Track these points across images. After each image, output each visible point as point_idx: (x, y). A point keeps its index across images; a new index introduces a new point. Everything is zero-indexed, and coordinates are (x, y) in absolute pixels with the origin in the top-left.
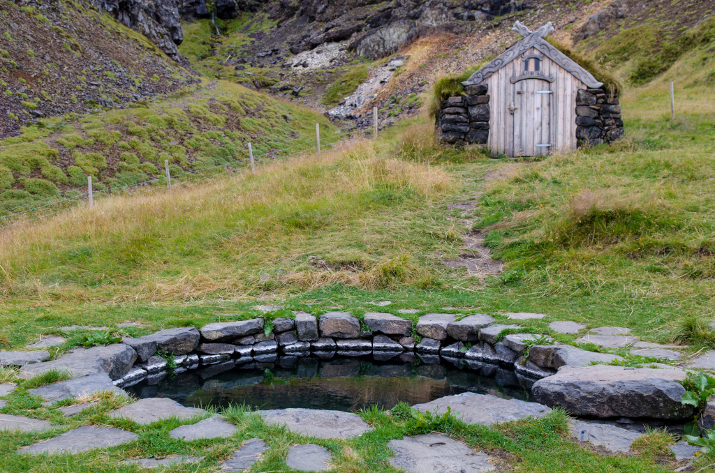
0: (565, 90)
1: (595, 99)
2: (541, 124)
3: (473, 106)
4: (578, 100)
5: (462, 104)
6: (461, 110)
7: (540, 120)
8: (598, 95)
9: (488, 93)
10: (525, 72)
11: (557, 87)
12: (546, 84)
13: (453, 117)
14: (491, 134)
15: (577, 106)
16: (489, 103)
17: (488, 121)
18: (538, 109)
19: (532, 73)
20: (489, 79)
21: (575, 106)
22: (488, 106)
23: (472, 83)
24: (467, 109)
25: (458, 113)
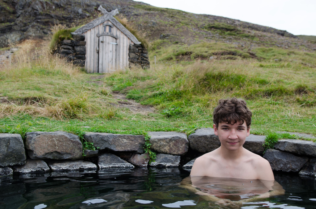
0: (123, 44)
1: (137, 50)
2: (112, 59)
3: (77, 46)
4: (130, 49)
5: (71, 45)
6: (70, 48)
7: (111, 57)
8: (139, 48)
9: (85, 40)
10: (104, 32)
11: (120, 42)
12: (114, 40)
13: (66, 50)
14: (87, 62)
15: (129, 52)
16: (86, 46)
17: (85, 55)
18: (111, 51)
19: (108, 33)
20: (86, 33)
21: (128, 52)
22: (85, 47)
23: (76, 34)
24: (73, 47)
25: (69, 49)
